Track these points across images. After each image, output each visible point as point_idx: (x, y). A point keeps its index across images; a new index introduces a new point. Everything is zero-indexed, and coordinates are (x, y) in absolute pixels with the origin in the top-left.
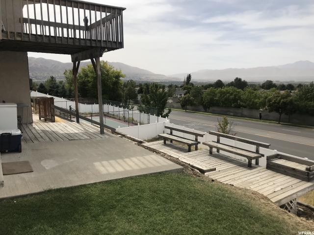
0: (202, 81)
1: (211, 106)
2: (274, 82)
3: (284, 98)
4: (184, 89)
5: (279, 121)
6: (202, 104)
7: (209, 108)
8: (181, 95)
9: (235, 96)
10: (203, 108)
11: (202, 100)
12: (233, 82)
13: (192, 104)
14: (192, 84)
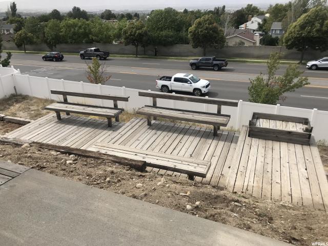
0: (29, 12)
1: (58, 44)
2: (113, 12)
3: (139, 29)
4: (12, 22)
5: (136, 54)
6: (46, 42)
7: (55, 46)
8: (8, 31)
9: (85, 29)
10: (46, 47)
11: (44, 36)
12: (70, 12)
13: (31, 42)
14: (19, 16)
